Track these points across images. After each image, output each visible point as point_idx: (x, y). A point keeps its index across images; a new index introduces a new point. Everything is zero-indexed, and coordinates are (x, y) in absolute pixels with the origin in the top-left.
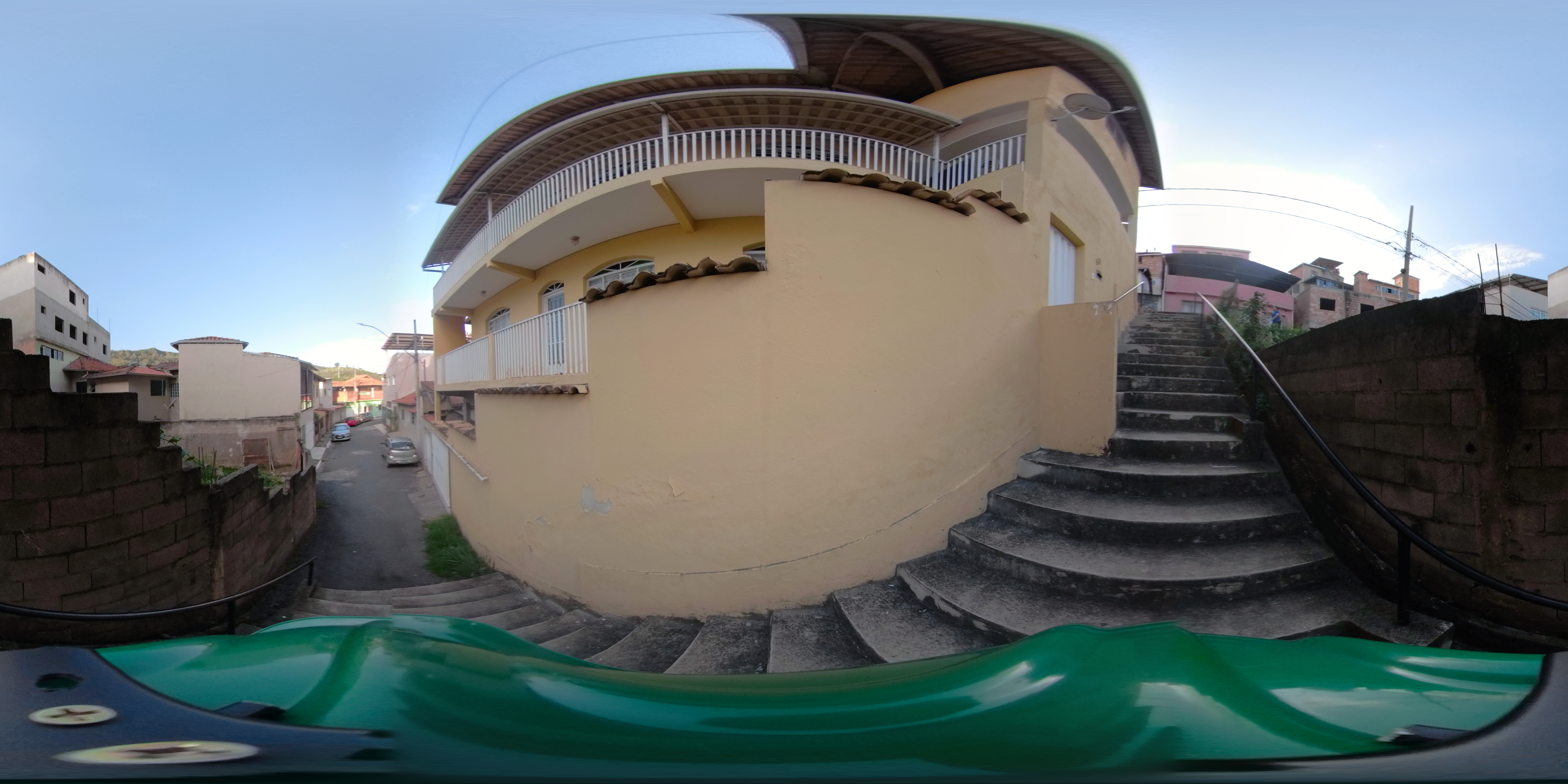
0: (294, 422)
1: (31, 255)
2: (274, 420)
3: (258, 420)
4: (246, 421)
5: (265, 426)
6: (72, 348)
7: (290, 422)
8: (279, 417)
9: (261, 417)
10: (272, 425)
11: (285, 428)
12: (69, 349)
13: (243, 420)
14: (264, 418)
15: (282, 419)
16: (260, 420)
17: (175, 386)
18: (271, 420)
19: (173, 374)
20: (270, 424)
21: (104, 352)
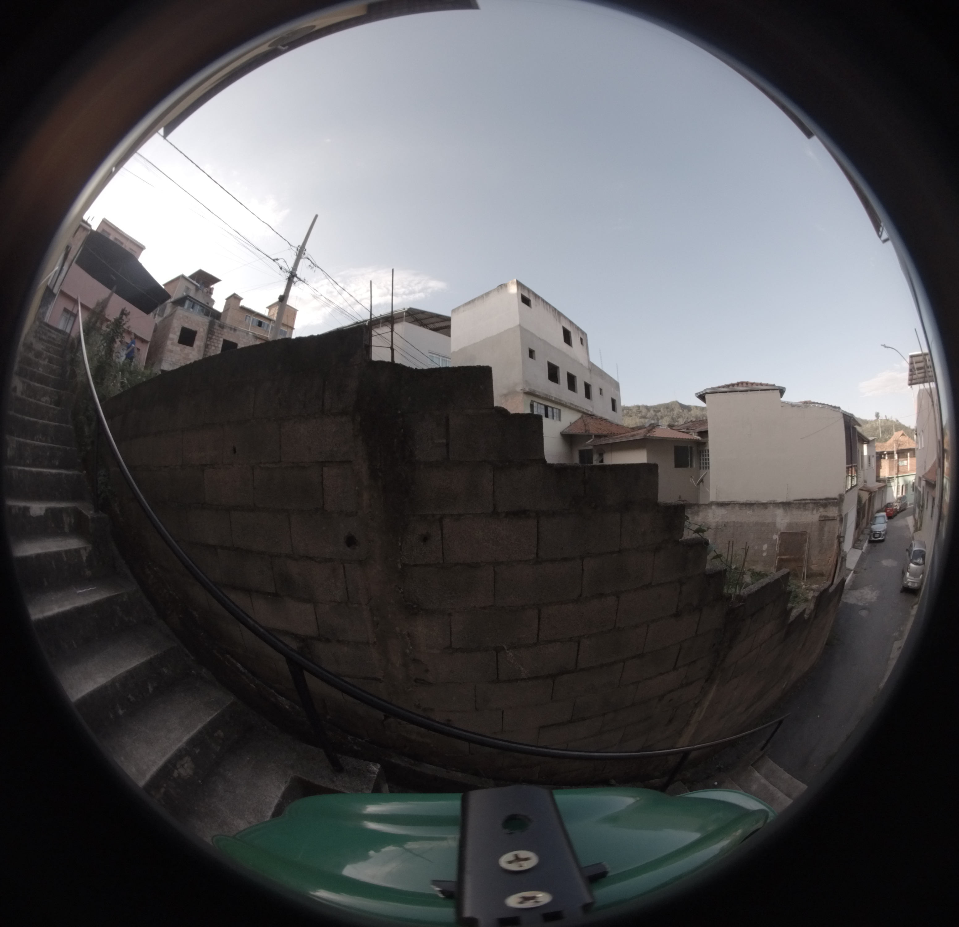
1: (513, 283)
6: (571, 404)
12: (568, 405)
17: (704, 453)
19: (701, 437)
21: (614, 409)
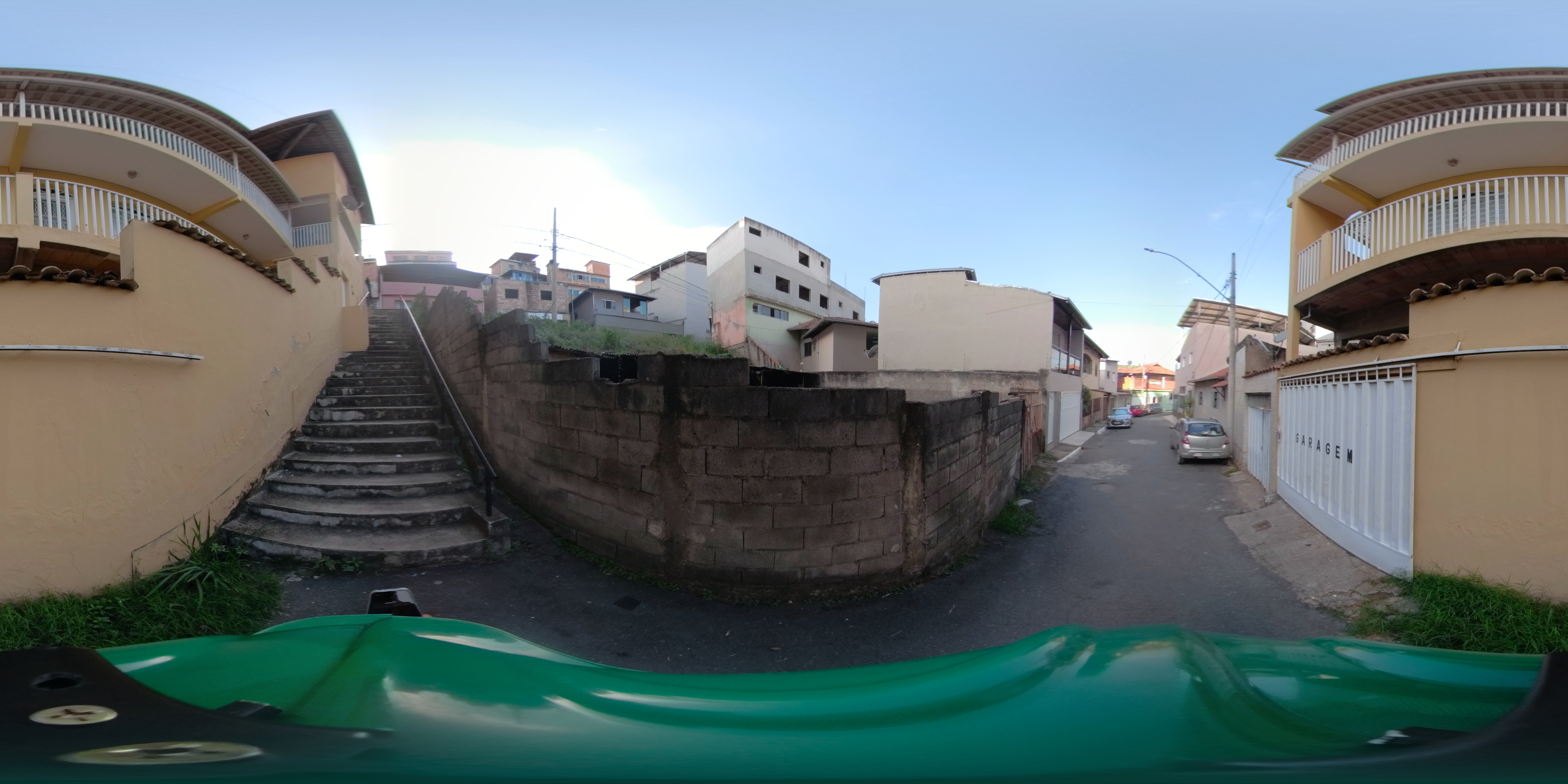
0: (1038, 381)
2: (1007, 375)
3: (982, 374)
4: (964, 375)
5: (992, 383)
7: (1032, 381)
8: (1015, 373)
9: (988, 371)
10: (1004, 383)
11: (1023, 389)
13: (959, 373)
14: (992, 373)
15: (1020, 376)
16: (987, 375)
18: (1003, 375)
20: (1001, 381)
